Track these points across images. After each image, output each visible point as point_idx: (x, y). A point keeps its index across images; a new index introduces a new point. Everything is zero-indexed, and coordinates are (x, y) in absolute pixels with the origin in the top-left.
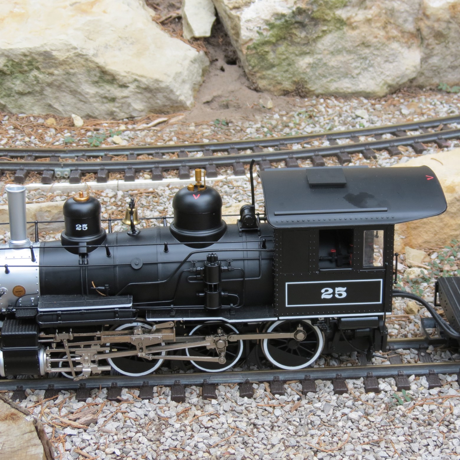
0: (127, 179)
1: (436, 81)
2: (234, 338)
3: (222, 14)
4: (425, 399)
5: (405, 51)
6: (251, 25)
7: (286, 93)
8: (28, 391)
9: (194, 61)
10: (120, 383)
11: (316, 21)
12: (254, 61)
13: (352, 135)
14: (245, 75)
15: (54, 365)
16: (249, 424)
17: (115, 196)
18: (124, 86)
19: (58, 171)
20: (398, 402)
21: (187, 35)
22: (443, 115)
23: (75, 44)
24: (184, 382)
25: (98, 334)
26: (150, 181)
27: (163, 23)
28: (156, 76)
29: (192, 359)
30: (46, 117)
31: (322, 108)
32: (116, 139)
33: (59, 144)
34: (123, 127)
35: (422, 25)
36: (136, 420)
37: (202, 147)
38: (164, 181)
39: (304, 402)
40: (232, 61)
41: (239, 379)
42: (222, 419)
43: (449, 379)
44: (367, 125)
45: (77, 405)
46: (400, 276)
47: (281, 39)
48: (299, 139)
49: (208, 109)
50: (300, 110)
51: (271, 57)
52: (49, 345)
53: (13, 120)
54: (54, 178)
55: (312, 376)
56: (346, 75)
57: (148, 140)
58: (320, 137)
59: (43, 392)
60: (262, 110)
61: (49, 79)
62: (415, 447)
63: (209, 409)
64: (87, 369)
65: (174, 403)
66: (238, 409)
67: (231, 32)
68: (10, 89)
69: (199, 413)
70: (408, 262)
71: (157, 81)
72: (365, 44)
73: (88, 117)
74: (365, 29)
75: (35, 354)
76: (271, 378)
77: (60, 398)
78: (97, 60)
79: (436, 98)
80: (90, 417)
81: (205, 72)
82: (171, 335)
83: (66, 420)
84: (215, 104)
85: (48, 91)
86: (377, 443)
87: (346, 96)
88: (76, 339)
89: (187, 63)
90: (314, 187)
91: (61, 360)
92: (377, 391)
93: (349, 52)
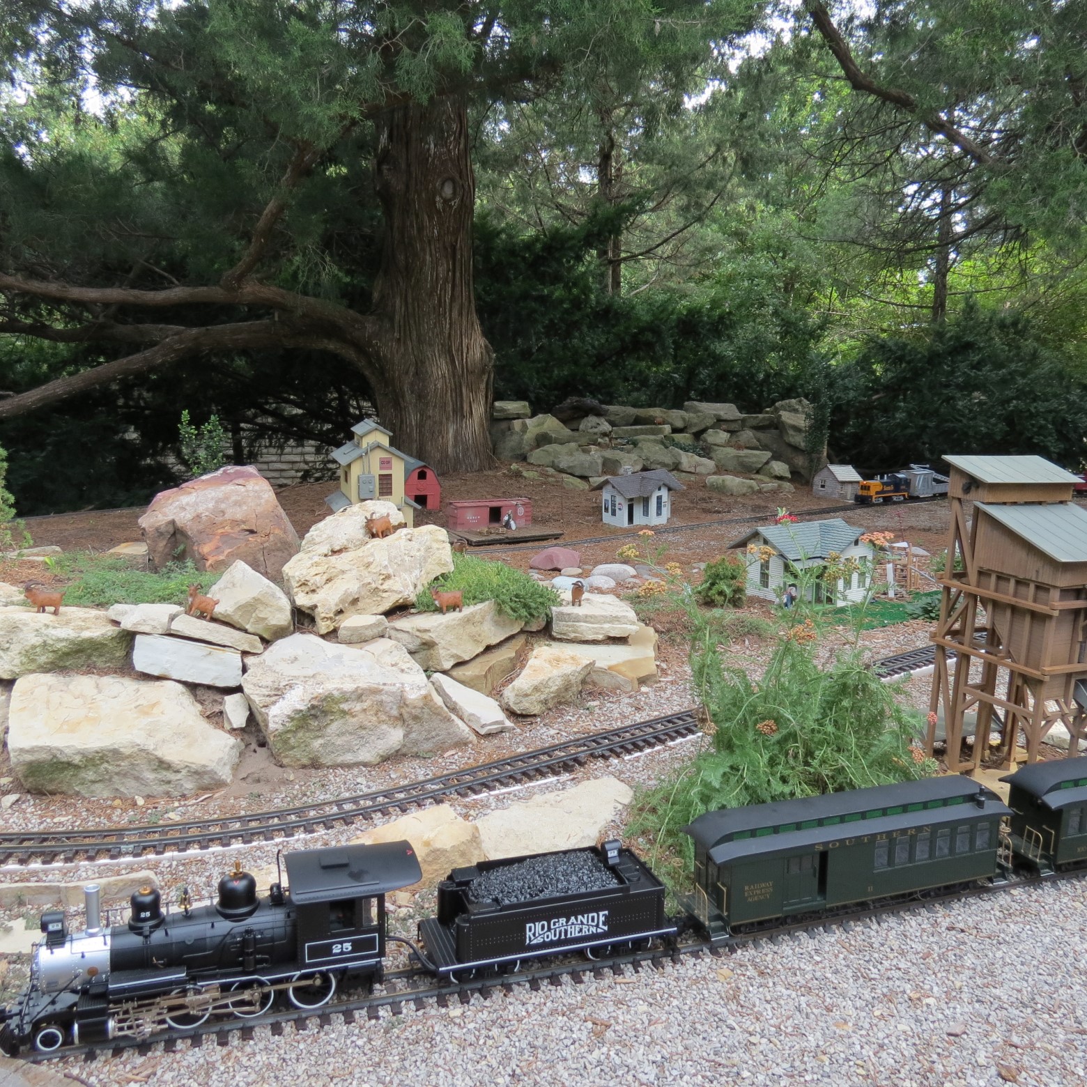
0: (180, 851)
1: (415, 749)
2: (266, 990)
3: (254, 710)
4: (413, 1021)
5: (392, 731)
6: (277, 719)
7: (304, 767)
8: (98, 1052)
9: (232, 748)
10: (175, 1035)
11: (325, 713)
12: (279, 745)
13: (354, 800)
14: (272, 755)
15: (121, 1029)
16: (279, 1059)
17: (170, 866)
18: (178, 771)
19: (124, 848)
20: (393, 1026)
21: (227, 727)
22: (421, 778)
23: (138, 742)
24: (227, 1028)
25: (158, 1000)
26: (198, 851)
27: (208, 717)
28: (203, 763)
29: (236, 1011)
30: (114, 799)
31: (331, 777)
32: (171, 815)
33: (124, 822)
34: (176, 804)
35: (403, 711)
36: (188, 1067)
37: (240, 818)
38: (211, 850)
39: (322, 1034)
40: (263, 744)
41: (271, 1020)
42: (258, 1057)
43: (431, 1001)
44: (366, 790)
45: (139, 1060)
46: (391, 915)
47: (299, 728)
48: (314, 807)
49: (244, 784)
50: (314, 780)
51: (292, 741)
52: (117, 1013)
53: (85, 804)
54: (120, 854)
55: (327, 1011)
56: (349, 751)
57: (197, 814)
58: (330, 803)
59: (110, 1052)
60: (286, 782)
61: (117, 770)
62: (407, 1063)
63: (248, 1050)
64: (148, 1029)
65: (219, 1048)
66: (271, 1046)
67: (262, 724)
68: (84, 779)
69: (239, 1054)
70: (399, 903)
71: (204, 766)
72: (362, 727)
73: (148, 797)
74: (362, 716)
75: (105, 1023)
76: (295, 1016)
77: (125, 1055)
78: (156, 753)
79: (416, 763)
80: (150, 1071)
81: (241, 754)
82: (217, 994)
83: (130, 1076)
84: (249, 780)
85: (116, 778)
86: (378, 1064)
87: (349, 766)
88: (140, 1006)
89: (227, 749)
90: (326, 868)
91: (125, 1025)
92: (377, 1018)
93: (350, 733)
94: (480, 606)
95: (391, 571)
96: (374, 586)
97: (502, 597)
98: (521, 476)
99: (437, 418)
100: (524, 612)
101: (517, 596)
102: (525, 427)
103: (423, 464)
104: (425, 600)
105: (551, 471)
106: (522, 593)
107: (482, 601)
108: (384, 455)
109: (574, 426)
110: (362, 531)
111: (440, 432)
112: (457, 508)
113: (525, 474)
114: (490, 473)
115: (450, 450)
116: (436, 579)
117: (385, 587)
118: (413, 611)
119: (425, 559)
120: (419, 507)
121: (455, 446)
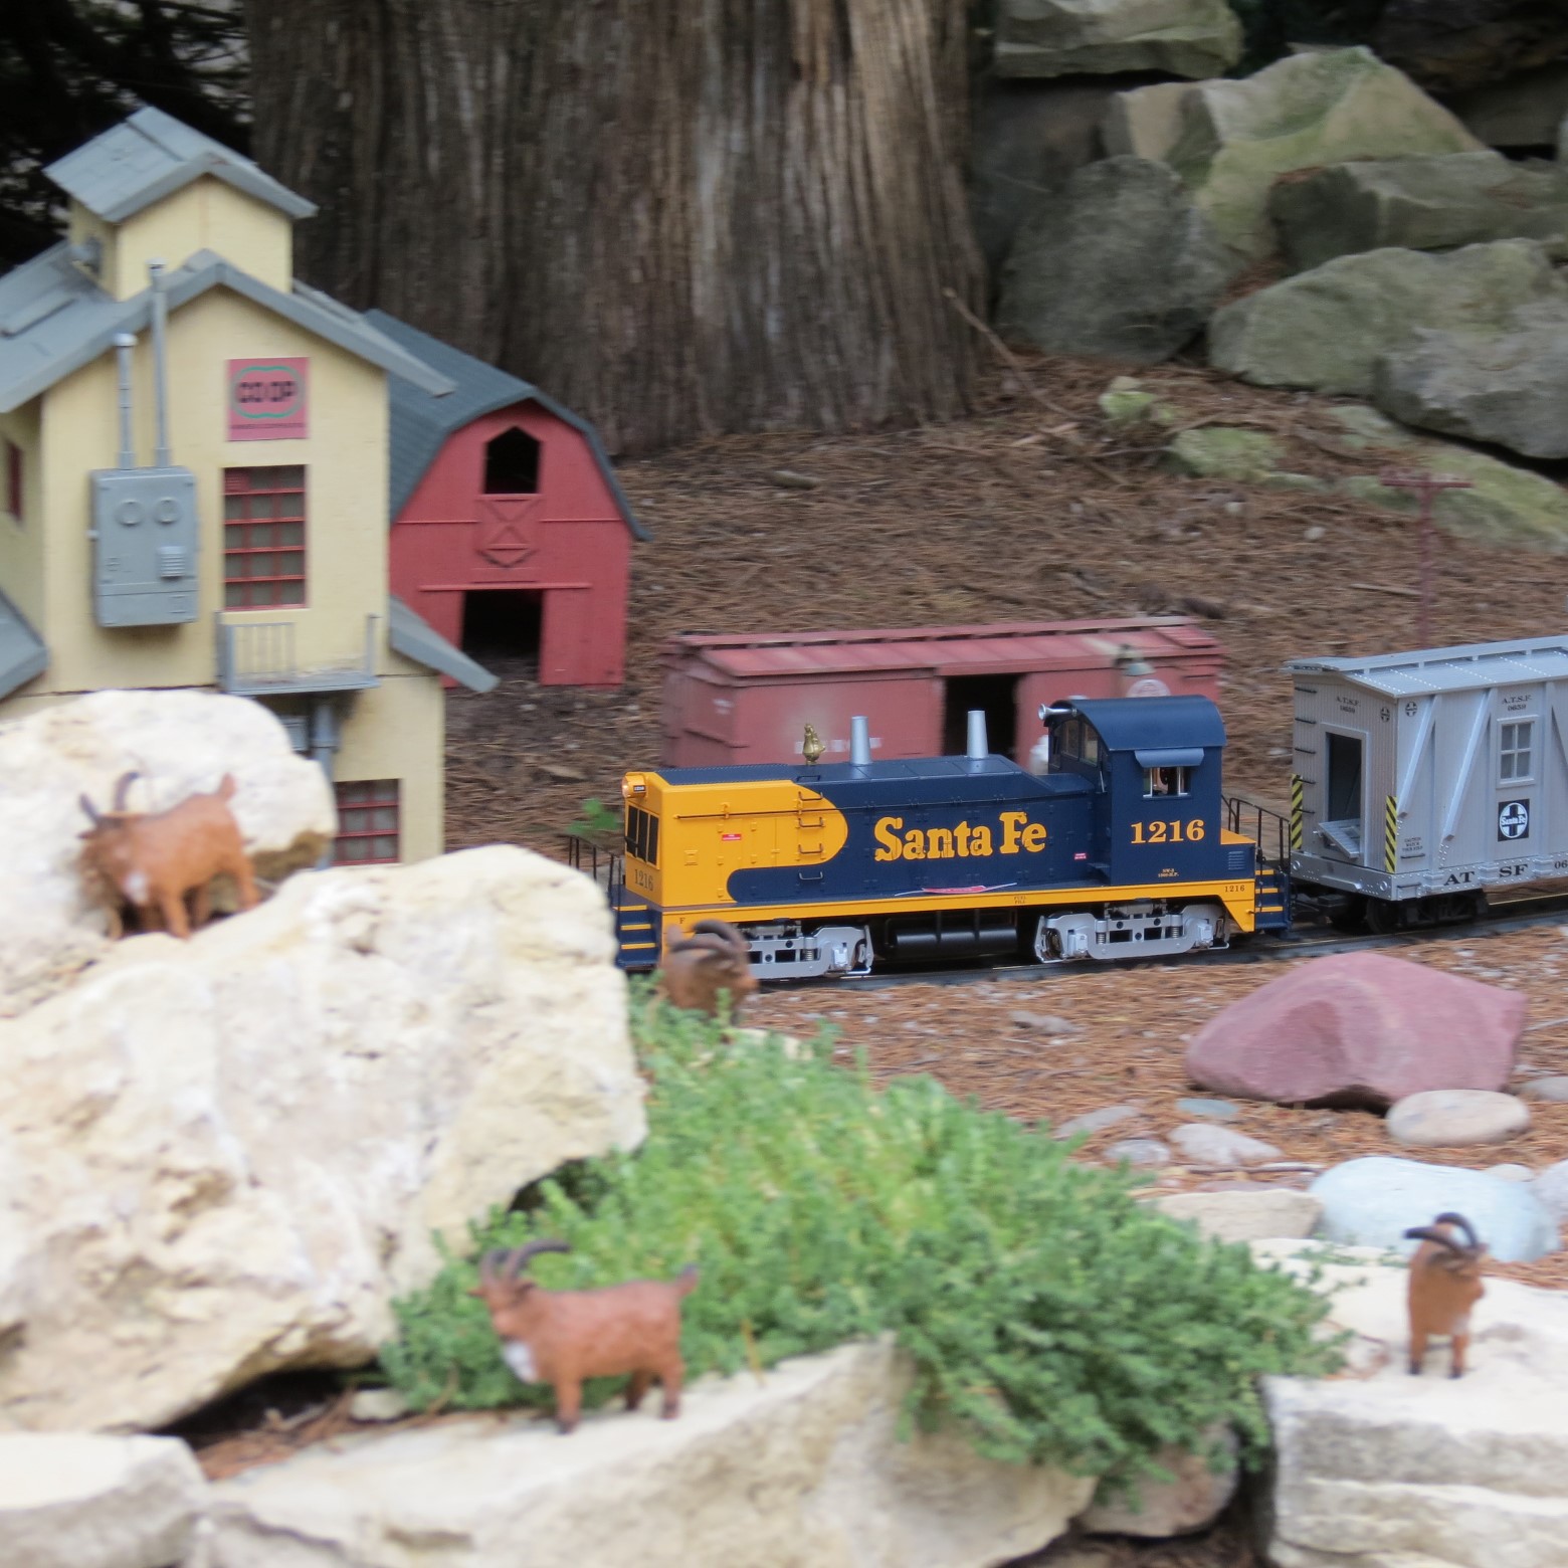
94: (801, 1377)
95: (228, 1153)
96: (119, 1246)
97: (945, 1320)
98: (1168, 463)
99: (621, 85)
100: (1082, 1417)
101: (1042, 1313)
102: (1198, 127)
103: (517, 388)
104: (448, 1337)
105: (1363, 425)
106: (1077, 1293)
107: (814, 1343)
108: (261, 345)
109: (1528, 128)
110: (65, 889)
111: (641, 172)
112: (731, 683)
113: (1192, 446)
114: (965, 438)
115: (704, 291)
116: (527, 1199)
117: (193, 1252)
118: (368, 1403)
119: (457, 1071)
120: (481, 679)
121: (738, 262)
